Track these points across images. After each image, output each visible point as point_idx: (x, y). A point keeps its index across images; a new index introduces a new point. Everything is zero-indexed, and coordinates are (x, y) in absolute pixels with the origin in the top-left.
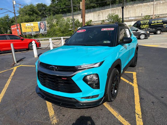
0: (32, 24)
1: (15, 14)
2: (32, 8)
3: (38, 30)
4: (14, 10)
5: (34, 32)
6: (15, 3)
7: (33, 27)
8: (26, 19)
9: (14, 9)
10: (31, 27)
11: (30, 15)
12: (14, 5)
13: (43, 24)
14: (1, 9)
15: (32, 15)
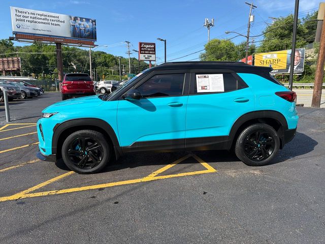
0: (275, 55)
1: (248, 38)
2: (289, 23)
3: (284, 67)
4: (249, 32)
5: (276, 71)
6: (251, 20)
7: (277, 61)
8: (271, 46)
9: (249, 29)
10: (272, 61)
11: (282, 36)
12: (250, 22)
13: (299, 54)
14: (227, 33)
15: (288, 36)
